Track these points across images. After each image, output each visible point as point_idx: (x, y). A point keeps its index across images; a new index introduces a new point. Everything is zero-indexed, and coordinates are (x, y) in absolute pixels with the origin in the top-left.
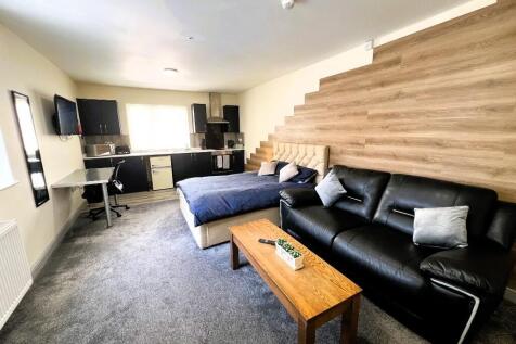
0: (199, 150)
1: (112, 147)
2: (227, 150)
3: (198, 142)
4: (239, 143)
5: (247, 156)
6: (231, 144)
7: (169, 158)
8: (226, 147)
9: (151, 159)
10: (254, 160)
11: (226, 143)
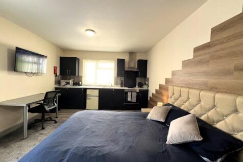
0: (119, 87)
1: (71, 82)
2: (137, 89)
3: (119, 82)
4: (145, 84)
5: (150, 95)
6: (141, 85)
7: (98, 90)
8: (137, 86)
9: (88, 90)
10: (154, 98)
11: (137, 84)
